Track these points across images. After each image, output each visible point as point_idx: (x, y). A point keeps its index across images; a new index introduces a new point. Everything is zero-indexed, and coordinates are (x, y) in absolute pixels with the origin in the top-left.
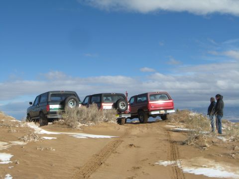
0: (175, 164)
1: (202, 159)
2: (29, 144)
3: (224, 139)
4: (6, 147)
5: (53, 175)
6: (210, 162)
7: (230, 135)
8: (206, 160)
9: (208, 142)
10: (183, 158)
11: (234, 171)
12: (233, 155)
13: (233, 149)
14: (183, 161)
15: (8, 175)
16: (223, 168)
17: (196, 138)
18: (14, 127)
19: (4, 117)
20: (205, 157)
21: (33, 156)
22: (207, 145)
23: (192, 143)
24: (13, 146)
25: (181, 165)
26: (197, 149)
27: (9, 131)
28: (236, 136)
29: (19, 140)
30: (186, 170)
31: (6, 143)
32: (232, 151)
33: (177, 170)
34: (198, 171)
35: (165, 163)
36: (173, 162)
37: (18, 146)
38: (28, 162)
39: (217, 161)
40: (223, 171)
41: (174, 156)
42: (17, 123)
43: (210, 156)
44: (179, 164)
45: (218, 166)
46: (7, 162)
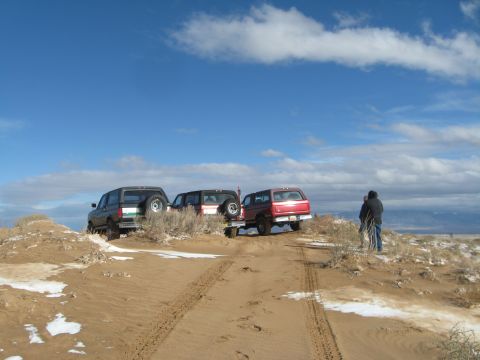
0: (313, 296)
1: (352, 290)
2: (91, 266)
3: (386, 259)
4: (56, 272)
5: (129, 314)
6: (365, 293)
7: (394, 253)
8: (358, 290)
9: (362, 264)
10: (325, 288)
11: (401, 306)
12: (400, 283)
13: (400, 274)
14: (324, 293)
15: (60, 315)
16: (385, 303)
17: (344, 257)
18: (68, 241)
19: (53, 227)
20: (357, 286)
21: (98, 285)
22: (360, 267)
23: (338, 265)
24: (67, 271)
25: (321, 298)
26: (345, 275)
27: (61, 248)
28: (404, 255)
29: (77, 261)
30: (329, 305)
31: (56, 266)
32: (397, 277)
33: (315, 307)
34: (347, 308)
35: (298, 295)
36: (309, 294)
37: (75, 270)
38: (91, 295)
39: (374, 292)
40: (384, 306)
41: (310, 285)
42: (72, 235)
43: (364, 285)
44: (317, 297)
45: (377, 300)
46: (59, 295)
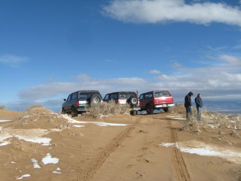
0: (175, 145)
1: (195, 142)
2: (64, 130)
3: (212, 126)
4: (46, 133)
5: (82, 154)
6: (201, 143)
7: (217, 123)
8: (199, 142)
9: (200, 129)
10: (181, 141)
11: (220, 150)
12: (219, 138)
13: (220, 134)
14: (180, 143)
15: (48, 154)
16: (212, 149)
17: (191, 125)
18: (52, 118)
19: (45, 111)
20: (198, 140)
21: (67, 139)
22: (199, 130)
23: (188, 129)
24: (52, 132)
25: (179, 146)
26: (191, 134)
27: (49, 121)
28: (221, 124)
29: (57, 127)
30: (183, 150)
31: (46, 130)
32: (218, 135)
33: (176, 150)
34: (192, 151)
35: (167, 145)
36: (173, 144)
37: (56, 132)
38: (63, 144)
39: (206, 143)
40: (211, 150)
41: (174, 139)
42: (54, 115)
43: (201, 139)
44: (177, 146)
45: (208, 147)
46: (48, 145)
